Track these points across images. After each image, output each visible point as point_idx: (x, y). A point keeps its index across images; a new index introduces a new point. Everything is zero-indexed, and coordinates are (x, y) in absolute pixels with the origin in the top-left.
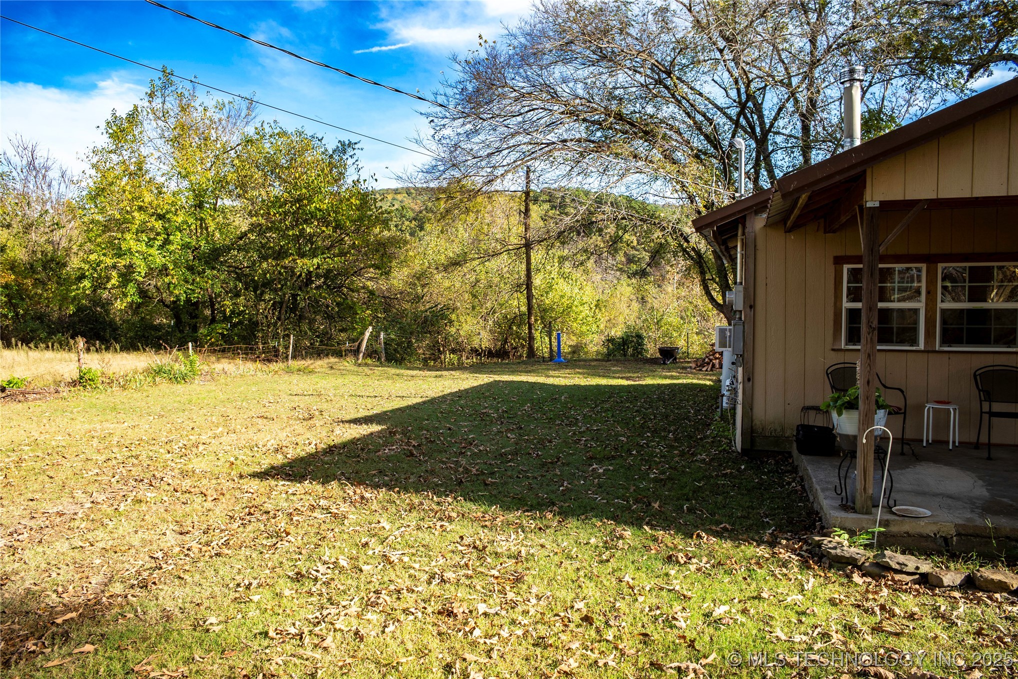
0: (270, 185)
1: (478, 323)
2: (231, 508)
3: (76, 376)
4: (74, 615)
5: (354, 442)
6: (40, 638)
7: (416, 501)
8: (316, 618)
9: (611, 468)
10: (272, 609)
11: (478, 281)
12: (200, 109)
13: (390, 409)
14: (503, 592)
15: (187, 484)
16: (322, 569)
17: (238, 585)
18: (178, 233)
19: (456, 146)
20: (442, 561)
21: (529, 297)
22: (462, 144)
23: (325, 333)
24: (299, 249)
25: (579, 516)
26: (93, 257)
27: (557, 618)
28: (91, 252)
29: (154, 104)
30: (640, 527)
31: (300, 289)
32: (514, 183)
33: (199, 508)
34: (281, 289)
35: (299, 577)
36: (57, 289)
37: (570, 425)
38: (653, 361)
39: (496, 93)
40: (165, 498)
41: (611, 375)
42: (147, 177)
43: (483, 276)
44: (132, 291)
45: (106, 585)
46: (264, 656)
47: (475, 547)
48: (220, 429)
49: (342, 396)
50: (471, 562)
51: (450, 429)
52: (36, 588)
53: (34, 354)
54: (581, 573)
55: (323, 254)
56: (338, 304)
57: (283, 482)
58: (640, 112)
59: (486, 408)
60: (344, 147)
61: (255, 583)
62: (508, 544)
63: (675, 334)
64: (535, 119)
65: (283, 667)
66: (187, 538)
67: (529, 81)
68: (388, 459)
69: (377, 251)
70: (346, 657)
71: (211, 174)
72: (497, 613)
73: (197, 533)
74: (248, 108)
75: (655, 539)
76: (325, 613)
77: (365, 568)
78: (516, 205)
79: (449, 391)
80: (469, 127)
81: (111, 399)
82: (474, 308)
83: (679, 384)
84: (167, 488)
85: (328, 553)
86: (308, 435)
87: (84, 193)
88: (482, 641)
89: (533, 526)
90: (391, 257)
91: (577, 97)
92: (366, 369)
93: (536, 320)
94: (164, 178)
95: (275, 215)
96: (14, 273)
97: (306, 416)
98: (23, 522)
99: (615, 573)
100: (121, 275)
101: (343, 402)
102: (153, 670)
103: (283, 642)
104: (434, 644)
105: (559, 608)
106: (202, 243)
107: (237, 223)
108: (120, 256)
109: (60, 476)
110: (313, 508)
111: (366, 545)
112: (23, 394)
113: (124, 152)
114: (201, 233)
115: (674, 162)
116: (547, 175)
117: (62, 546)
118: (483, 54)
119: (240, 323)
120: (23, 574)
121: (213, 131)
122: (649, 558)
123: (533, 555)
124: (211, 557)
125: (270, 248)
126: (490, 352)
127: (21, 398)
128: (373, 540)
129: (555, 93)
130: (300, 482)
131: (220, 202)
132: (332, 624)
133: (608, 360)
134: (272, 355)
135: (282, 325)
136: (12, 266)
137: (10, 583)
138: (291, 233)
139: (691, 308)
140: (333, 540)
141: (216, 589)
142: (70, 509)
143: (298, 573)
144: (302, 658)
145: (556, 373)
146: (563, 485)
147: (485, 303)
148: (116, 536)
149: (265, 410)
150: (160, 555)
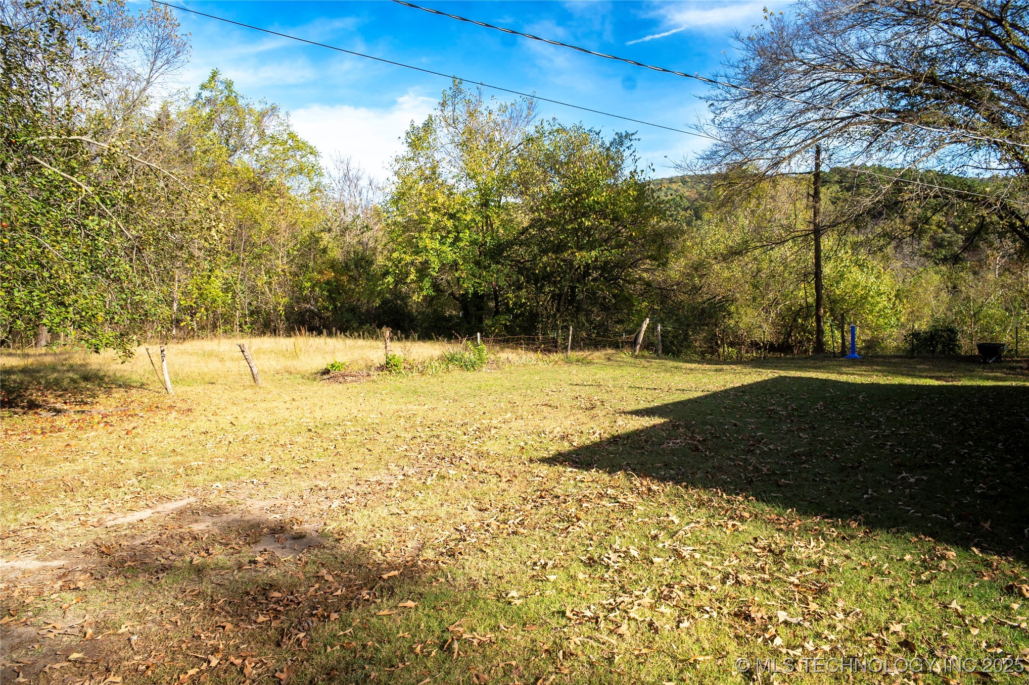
0: (550, 181)
1: (759, 314)
2: (523, 490)
3: (383, 362)
4: (396, 573)
5: (637, 433)
6: (371, 589)
7: (705, 497)
8: (610, 604)
9: (925, 478)
10: (568, 591)
11: (759, 271)
12: (486, 113)
13: (671, 401)
14: (804, 601)
15: (483, 464)
16: (614, 557)
17: (535, 564)
18: (467, 231)
19: (738, 129)
20: (735, 562)
21: (819, 287)
22: (744, 127)
23: (601, 325)
24: (578, 242)
25: (888, 528)
26: (395, 255)
27: (871, 638)
28: (394, 251)
29: (445, 112)
30: (967, 549)
31: (578, 281)
32: (802, 164)
33: (495, 487)
34: (560, 281)
35: (591, 562)
36: (366, 284)
37: (871, 427)
38: (970, 360)
39: (783, 68)
40: (465, 476)
41: (917, 373)
42: (440, 181)
43: (765, 265)
44: (428, 285)
45: (420, 550)
46: (562, 634)
47: (770, 551)
48: (509, 415)
49: (622, 387)
50: (767, 566)
51: (735, 425)
52: (365, 545)
53: (350, 342)
54: (896, 592)
55: (600, 246)
56: (614, 296)
57: (570, 469)
58: (957, 71)
59: (773, 405)
60: (621, 139)
61: (550, 563)
62: (807, 551)
63: (997, 329)
64: (827, 92)
65: (581, 647)
66: (486, 514)
67: (820, 51)
68: (673, 452)
69: (654, 241)
70: (642, 647)
71: (495, 174)
72: (799, 624)
73: (494, 511)
74: (529, 108)
75: (988, 565)
76: (619, 600)
77: (656, 560)
78: (803, 189)
79: (732, 385)
80: (751, 108)
81: (412, 383)
82: (754, 299)
83: (1006, 387)
84: (466, 467)
85: (618, 542)
86: (592, 424)
87: (388, 198)
88: (784, 651)
89: (835, 534)
90: (669, 248)
91: (876, 62)
92: (643, 362)
93: (825, 312)
94: (454, 180)
95: (555, 209)
96: (334, 271)
97: (589, 405)
98: (352, 487)
99: (939, 598)
100: (417, 271)
101: (623, 393)
102: (465, 632)
103: (580, 623)
104: (732, 646)
105: (871, 626)
106: (488, 239)
107: (519, 219)
108: (417, 253)
109: (377, 451)
110: (601, 496)
111: (655, 537)
112: (343, 376)
113: (421, 159)
114: (487, 230)
115: (1004, 127)
116: (842, 153)
117: (383, 512)
118: (768, 28)
119: (522, 314)
120: (354, 532)
121: (497, 133)
122: (982, 585)
123: (836, 566)
124: (509, 535)
125: (550, 241)
126: (772, 345)
127: (341, 379)
128: (662, 533)
129: (851, 61)
130: (587, 470)
131: (503, 200)
132: (627, 612)
133: (912, 357)
134: (551, 346)
135: (560, 316)
136: (333, 265)
137: (345, 539)
138: (570, 227)
139: (1019, 298)
140: (622, 529)
141: (514, 565)
142: (387, 479)
143: (590, 559)
144: (598, 641)
145: (850, 370)
146: (867, 493)
147: (767, 294)
148: (425, 507)
149: (548, 398)
150: (463, 528)
